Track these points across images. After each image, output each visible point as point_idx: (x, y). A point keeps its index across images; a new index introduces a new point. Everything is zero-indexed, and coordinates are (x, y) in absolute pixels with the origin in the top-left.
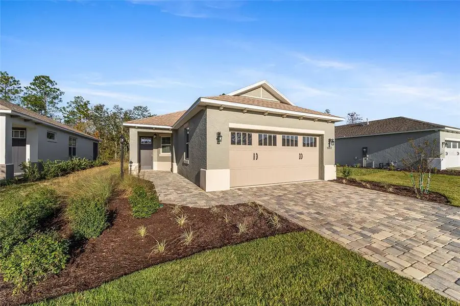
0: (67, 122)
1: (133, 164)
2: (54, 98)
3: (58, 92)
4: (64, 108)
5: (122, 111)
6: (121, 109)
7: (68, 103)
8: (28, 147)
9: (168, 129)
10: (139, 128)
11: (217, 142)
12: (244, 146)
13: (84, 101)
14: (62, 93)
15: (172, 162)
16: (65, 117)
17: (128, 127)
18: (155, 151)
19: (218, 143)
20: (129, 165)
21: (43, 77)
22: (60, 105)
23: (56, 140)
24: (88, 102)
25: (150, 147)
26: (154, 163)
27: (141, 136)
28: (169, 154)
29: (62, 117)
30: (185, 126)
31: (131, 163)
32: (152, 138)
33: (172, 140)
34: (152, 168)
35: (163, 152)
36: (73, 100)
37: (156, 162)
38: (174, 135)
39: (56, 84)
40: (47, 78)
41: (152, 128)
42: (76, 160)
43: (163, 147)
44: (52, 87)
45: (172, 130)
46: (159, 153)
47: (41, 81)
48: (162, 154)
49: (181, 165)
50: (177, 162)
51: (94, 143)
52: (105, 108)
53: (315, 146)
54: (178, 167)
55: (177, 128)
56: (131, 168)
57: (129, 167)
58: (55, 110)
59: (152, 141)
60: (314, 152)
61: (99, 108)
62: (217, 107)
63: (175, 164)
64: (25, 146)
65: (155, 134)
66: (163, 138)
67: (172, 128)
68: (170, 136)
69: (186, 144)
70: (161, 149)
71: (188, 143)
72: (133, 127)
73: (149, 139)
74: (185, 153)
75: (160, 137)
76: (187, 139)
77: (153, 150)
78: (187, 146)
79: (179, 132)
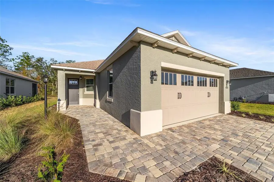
0: (18, 69)
1: (61, 102)
3: (8, 48)
4: (13, 59)
5: (57, 62)
6: (56, 61)
7: (17, 57)
9: (92, 72)
10: (66, 70)
11: (150, 82)
12: (171, 86)
13: (30, 55)
14: (11, 49)
15: (95, 98)
16: (16, 66)
17: (57, 70)
18: (81, 90)
19: (152, 83)
20: (58, 102)
22: (10, 57)
24: (33, 56)
25: (77, 87)
26: (80, 99)
27: (68, 78)
28: (92, 93)
29: (13, 65)
30: (107, 69)
31: (59, 100)
32: (78, 79)
33: (95, 81)
34: (78, 103)
35: (87, 91)
36: (22, 55)
37: (82, 99)
38: (96, 77)
39: (6, 42)
41: (78, 71)
42: (12, 97)
43: (87, 87)
44: (3, 44)
45: (95, 73)
46: (84, 91)
48: (87, 92)
49: (104, 102)
50: (100, 99)
51: (33, 84)
52: (44, 60)
53: (217, 86)
54: (100, 104)
55: (99, 71)
56: (59, 105)
57: (58, 104)
58: (5, 60)
59: (78, 82)
60: (215, 91)
61: (40, 60)
62: (151, 45)
63: (98, 101)
65: (81, 76)
66: (87, 80)
67: (95, 71)
68: (93, 78)
69: (109, 84)
70: (86, 88)
71: (112, 83)
72: (62, 70)
73: (75, 81)
74: (108, 92)
75: (85, 79)
76: (110, 81)
77: (79, 89)
78: (111, 86)
79: (102, 75)
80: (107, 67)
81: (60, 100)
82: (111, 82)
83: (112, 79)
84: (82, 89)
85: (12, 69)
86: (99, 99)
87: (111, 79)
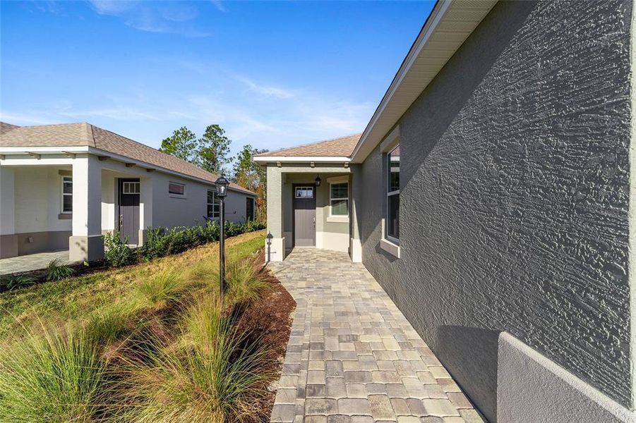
1: (273, 241)
2: (223, 149)
3: (226, 141)
8: (142, 205)
9: (342, 164)
10: (284, 164)
13: (252, 150)
14: (229, 142)
17: (265, 165)
18: (319, 211)
20: (267, 240)
21: (213, 126)
23: (185, 195)
25: (311, 204)
26: (317, 233)
27: (292, 183)
28: (345, 218)
29: (231, 169)
30: (383, 150)
31: (270, 236)
32: (314, 186)
33: (351, 187)
34: (314, 244)
35: (333, 214)
36: (243, 150)
37: (322, 233)
38: (354, 177)
39: (225, 132)
40: (216, 126)
41: (307, 164)
43: (334, 203)
44: (221, 136)
45: (350, 165)
46: (326, 215)
47: (213, 131)
48: (333, 218)
50: (363, 239)
51: (248, 198)
54: (363, 251)
55: (360, 160)
56: (269, 248)
57: (267, 246)
59: (314, 193)
63: (357, 242)
64: (139, 205)
65: (318, 177)
66: (333, 186)
67: (349, 160)
68: (347, 182)
69: (389, 194)
70: (330, 207)
71: (398, 192)
72: (274, 164)
73: (309, 189)
74: (383, 220)
75: (329, 184)
76: (393, 185)
77: (315, 209)
78: (395, 202)
79: (368, 169)
80: (381, 142)
81: (272, 237)
82: (393, 190)
83: (398, 179)
84: (322, 208)
85: (231, 174)
86: (361, 239)
87: (395, 181)
